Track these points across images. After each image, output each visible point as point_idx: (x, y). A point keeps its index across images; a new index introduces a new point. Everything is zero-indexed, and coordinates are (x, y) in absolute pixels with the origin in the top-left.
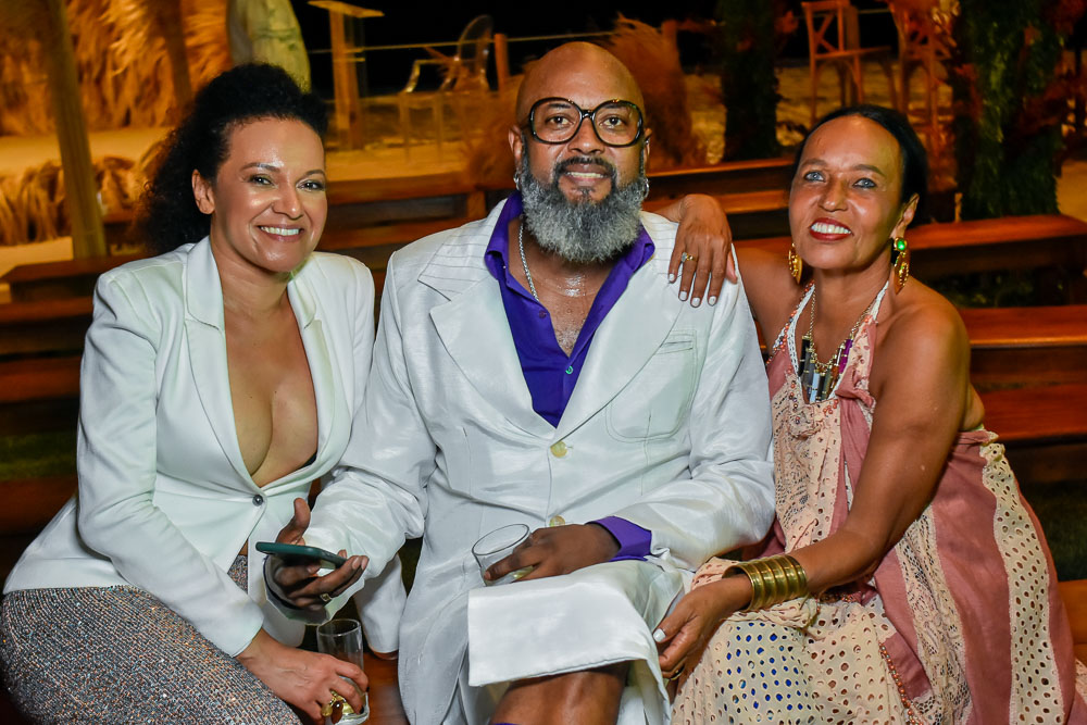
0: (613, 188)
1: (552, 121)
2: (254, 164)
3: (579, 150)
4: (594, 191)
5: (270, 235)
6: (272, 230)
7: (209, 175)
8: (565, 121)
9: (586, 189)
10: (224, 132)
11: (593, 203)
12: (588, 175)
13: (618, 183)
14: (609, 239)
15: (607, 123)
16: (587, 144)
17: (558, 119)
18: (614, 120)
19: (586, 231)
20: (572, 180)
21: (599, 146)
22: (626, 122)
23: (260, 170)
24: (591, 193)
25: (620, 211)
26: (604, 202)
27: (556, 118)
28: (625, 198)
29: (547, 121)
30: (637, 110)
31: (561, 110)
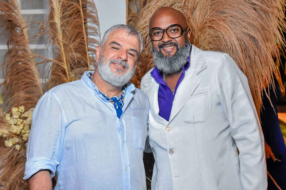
0: (178, 49)
1: (156, 34)
3: (164, 42)
4: (172, 52)
8: (160, 33)
9: (169, 52)
11: (172, 56)
12: (169, 48)
13: (179, 48)
15: (172, 31)
16: (166, 39)
17: (158, 33)
18: (174, 30)
19: (171, 63)
20: (165, 50)
21: (171, 39)
22: (178, 30)
24: (171, 53)
26: (175, 55)
29: (155, 34)
30: (180, 26)
31: (158, 31)
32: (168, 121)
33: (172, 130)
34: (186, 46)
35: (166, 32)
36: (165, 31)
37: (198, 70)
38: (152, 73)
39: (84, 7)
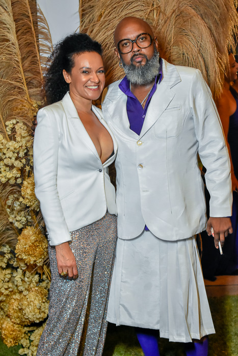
0: (147, 60)
2: (83, 68)
3: (134, 52)
5: (90, 89)
6: (90, 87)
7: (69, 71)
8: (128, 44)
10: (72, 58)
11: (143, 66)
12: (139, 59)
14: (150, 75)
15: (140, 40)
16: (136, 49)
17: (126, 44)
19: (143, 75)
21: (139, 49)
22: (146, 38)
23: (84, 69)
24: (142, 63)
25: (151, 66)
26: (146, 65)
27: (125, 44)
28: (152, 62)
29: (123, 45)
30: (149, 35)
31: (126, 41)
32: (139, 135)
33: (143, 144)
34: (155, 56)
35: (136, 43)
36: (134, 42)
37: (171, 83)
38: (120, 85)
39: (35, 23)
